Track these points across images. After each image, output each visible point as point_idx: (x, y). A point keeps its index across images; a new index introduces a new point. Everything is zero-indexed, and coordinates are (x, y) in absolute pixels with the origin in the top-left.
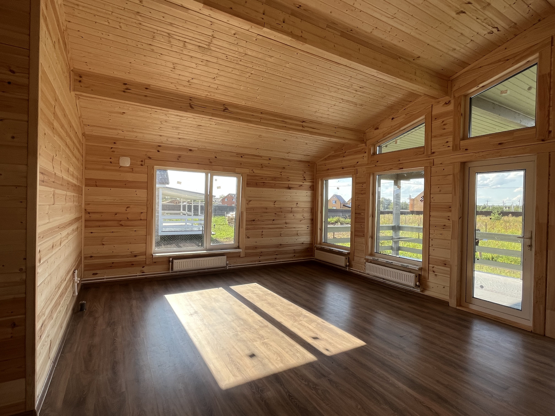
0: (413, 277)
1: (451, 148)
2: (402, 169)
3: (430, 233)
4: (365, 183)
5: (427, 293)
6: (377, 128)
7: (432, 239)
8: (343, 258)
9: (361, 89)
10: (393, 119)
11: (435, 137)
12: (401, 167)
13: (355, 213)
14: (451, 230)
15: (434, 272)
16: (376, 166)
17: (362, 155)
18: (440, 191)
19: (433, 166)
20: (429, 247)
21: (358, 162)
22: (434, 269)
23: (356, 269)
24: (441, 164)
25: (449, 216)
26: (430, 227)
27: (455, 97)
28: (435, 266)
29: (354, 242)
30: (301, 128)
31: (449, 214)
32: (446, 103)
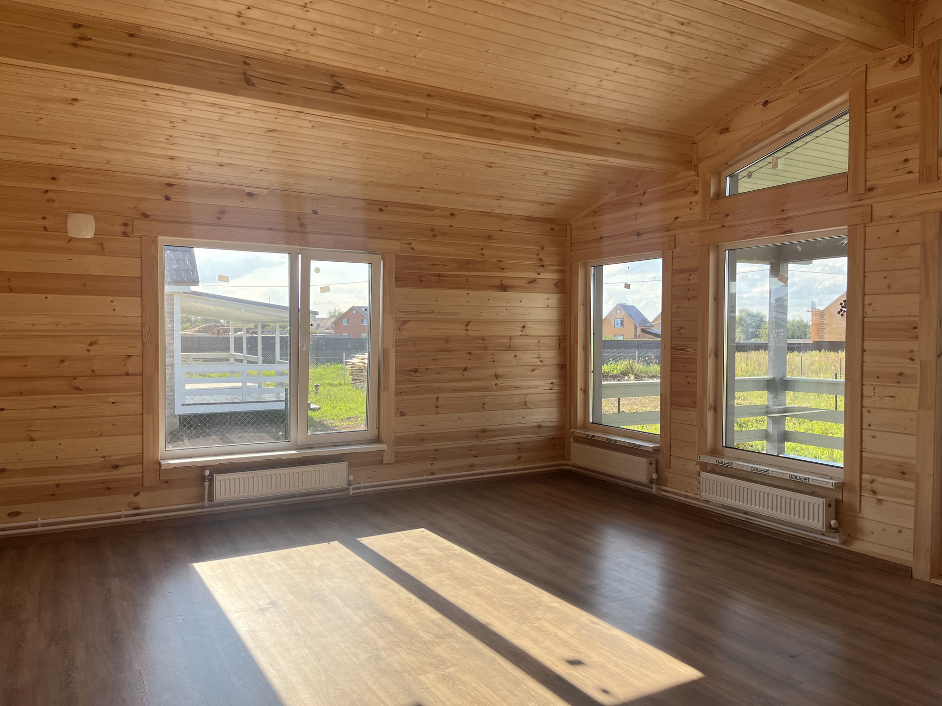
0: (821, 507)
1: (915, 176)
2: (791, 231)
3: (865, 393)
4: (695, 270)
5: (858, 547)
6: (726, 130)
7: (868, 409)
8: (644, 461)
9: (684, 28)
10: (766, 103)
11: (876, 147)
12: (788, 227)
13: (672, 349)
14: (918, 385)
15: (874, 492)
16: (723, 226)
17: (687, 200)
18: (889, 286)
19: (872, 224)
20: (862, 429)
21: (677, 218)
22: (876, 486)
23: (674, 490)
24: (891, 217)
25: (912, 351)
26: (864, 379)
27: (922, 44)
28: (879, 479)
29: (669, 422)
30: (531, 133)
31: (913, 345)
32: (901, 62)
